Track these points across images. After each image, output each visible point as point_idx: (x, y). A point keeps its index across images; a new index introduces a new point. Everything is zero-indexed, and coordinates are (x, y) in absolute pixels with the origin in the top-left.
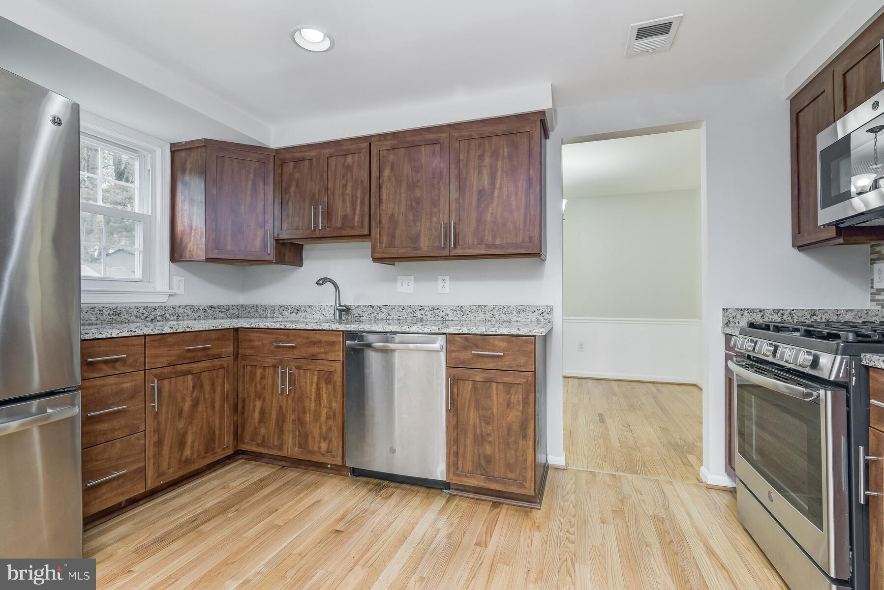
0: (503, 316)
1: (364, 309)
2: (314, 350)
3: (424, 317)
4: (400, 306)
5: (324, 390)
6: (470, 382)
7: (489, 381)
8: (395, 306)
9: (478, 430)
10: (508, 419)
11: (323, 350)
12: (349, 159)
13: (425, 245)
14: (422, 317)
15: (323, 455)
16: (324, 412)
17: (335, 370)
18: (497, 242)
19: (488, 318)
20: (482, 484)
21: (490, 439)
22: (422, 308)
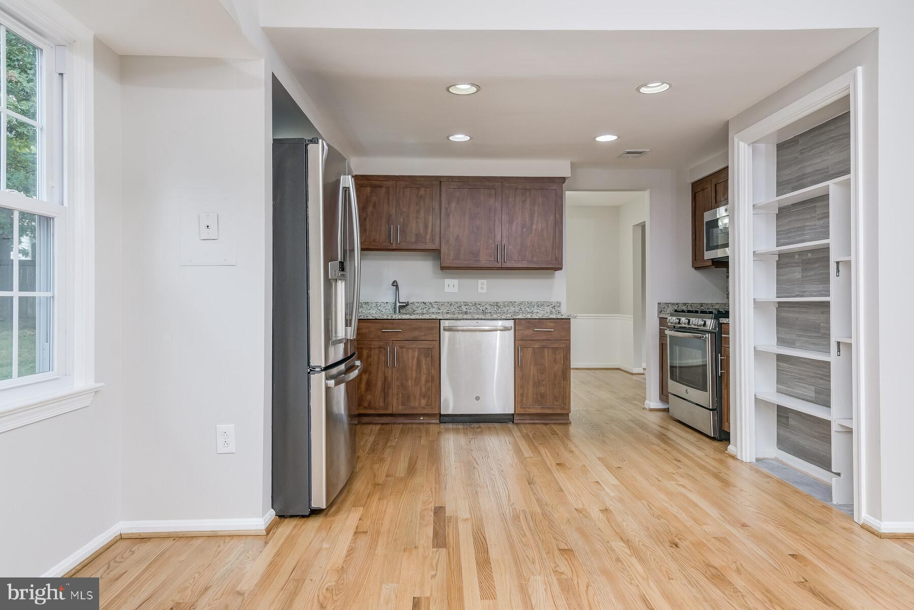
1: (417, 305)
2: (416, 334)
4: (448, 302)
5: (424, 362)
6: (531, 349)
7: (543, 347)
8: (444, 302)
9: (536, 378)
10: (555, 370)
11: (423, 334)
12: (422, 192)
13: (483, 259)
14: (466, 310)
16: (423, 378)
17: (433, 347)
20: (539, 411)
21: (544, 383)
22: (466, 304)
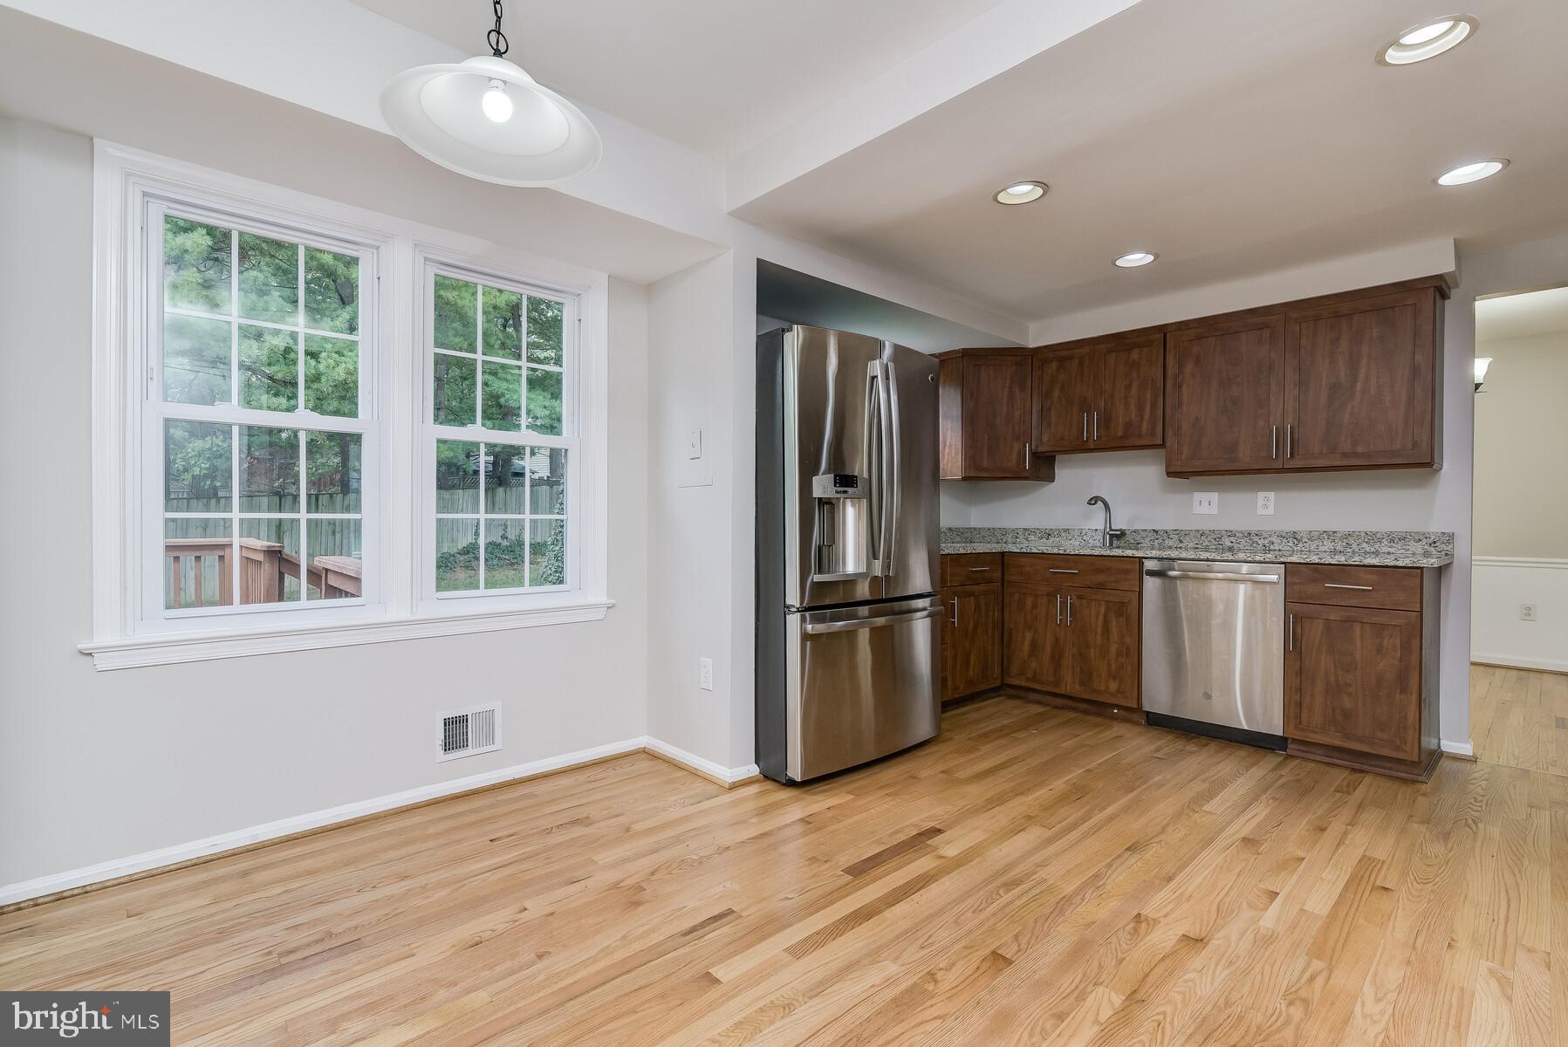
0: (1365, 545)
1: (1143, 534)
2: (1101, 578)
3: (1236, 546)
4: (1198, 531)
5: (1114, 624)
6: (1321, 621)
7: (1349, 621)
8: (1191, 531)
9: (1332, 679)
10: (1378, 668)
11: (1113, 579)
12: (1135, 355)
13: (1245, 455)
14: (1232, 545)
15: (1112, 694)
16: (1113, 649)
17: (1129, 601)
18: (1360, 449)
19: (1339, 548)
20: (1338, 742)
21: (1350, 690)
22: (1231, 534)
